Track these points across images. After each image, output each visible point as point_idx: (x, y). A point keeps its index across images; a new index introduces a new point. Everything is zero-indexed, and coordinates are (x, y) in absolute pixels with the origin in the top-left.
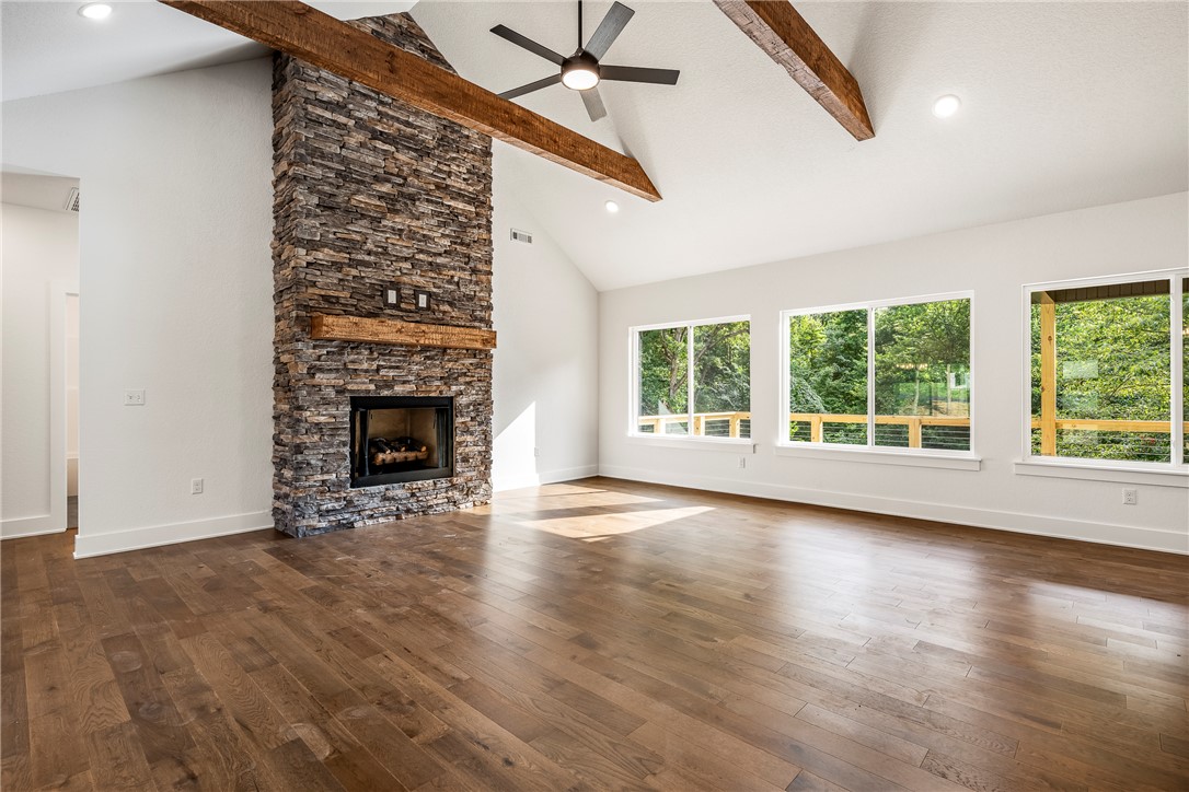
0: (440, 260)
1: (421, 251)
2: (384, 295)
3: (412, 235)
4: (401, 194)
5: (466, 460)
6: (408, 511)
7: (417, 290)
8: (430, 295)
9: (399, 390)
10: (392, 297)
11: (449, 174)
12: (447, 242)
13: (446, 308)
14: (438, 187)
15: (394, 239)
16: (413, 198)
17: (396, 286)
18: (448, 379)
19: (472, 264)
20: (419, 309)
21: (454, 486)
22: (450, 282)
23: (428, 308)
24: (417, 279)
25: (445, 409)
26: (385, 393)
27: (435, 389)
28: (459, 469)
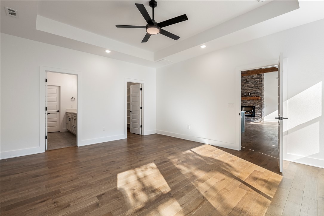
0: (252, 88)
1: (249, 88)
2: (244, 94)
3: (248, 86)
4: (246, 82)
5: (257, 115)
6: (247, 120)
7: (249, 93)
8: (251, 93)
9: (246, 105)
10: (245, 94)
11: (254, 76)
12: (254, 86)
13: (254, 94)
14: (252, 79)
15: (245, 87)
16: (248, 82)
17: (245, 93)
18: (254, 104)
19: (258, 87)
20: (249, 95)
21: (255, 118)
22: (254, 91)
23: (250, 95)
24: (249, 91)
25: (254, 108)
26: (244, 106)
27: (252, 105)
28: (256, 116)
